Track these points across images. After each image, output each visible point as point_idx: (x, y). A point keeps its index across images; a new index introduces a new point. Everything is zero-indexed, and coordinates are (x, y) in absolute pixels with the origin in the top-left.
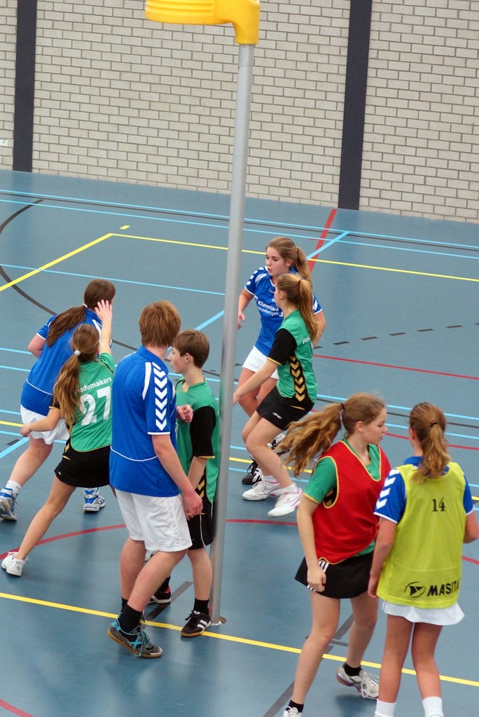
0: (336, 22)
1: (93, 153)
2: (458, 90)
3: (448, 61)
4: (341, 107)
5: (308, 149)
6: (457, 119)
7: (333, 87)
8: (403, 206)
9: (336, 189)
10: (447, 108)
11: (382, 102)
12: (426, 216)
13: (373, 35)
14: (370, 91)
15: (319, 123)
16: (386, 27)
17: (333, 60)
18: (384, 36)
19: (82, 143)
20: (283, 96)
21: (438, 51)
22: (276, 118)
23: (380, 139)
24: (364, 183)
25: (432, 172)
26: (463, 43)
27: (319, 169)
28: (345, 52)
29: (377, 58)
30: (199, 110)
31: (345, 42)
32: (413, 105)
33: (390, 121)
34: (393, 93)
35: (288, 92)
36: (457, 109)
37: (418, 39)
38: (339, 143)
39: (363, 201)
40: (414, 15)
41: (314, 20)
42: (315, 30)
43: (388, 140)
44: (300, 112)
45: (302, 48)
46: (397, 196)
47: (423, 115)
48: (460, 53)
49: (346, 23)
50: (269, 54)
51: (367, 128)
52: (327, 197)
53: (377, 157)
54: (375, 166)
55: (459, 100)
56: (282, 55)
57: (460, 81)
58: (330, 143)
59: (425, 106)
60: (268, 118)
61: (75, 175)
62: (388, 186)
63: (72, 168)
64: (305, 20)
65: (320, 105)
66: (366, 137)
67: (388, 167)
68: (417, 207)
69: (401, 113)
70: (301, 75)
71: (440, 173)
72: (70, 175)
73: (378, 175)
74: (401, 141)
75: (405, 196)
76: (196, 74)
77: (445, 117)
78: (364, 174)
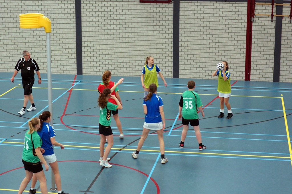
0: (72, 25)
1: (8, 65)
2: (106, 41)
3: (103, 33)
4: (75, 47)
5: (67, 60)
6: (107, 48)
7: (73, 42)
8: (94, 73)
9: (76, 70)
10: (104, 46)
11: (86, 45)
12: (100, 75)
13: (82, 28)
14: (83, 43)
15: (70, 52)
16: (85, 25)
17: (72, 35)
18: (85, 28)
19: (6, 62)
20: (59, 46)
21: (100, 31)
22: (58, 52)
23: (86, 55)
24: (83, 67)
25: (101, 63)
26: (106, 28)
27: (71, 65)
28: (75, 33)
29: (84, 34)
30: (37, 51)
31: (75, 30)
32: (95, 45)
33: (89, 50)
34: (89, 43)
35: (61, 45)
36: (106, 46)
37: (94, 28)
38: (76, 57)
39: (83, 72)
40: (93, 21)
41: (66, 25)
42: (67, 27)
43: (89, 55)
44: (64, 50)
45: (64, 32)
46: (92, 70)
47: (97, 48)
48: (106, 31)
49: (75, 25)
50: (55, 35)
51: (83, 53)
52: (74, 72)
53: (86, 60)
54: (86, 63)
55: (107, 43)
56: (58, 35)
57: (107, 38)
58: (73, 57)
59: (98, 46)
60: (56, 52)
61: (4, 72)
62: (90, 68)
63: (3, 70)
64: (64, 25)
65: (70, 47)
66: (83, 55)
67: (89, 63)
68: (98, 73)
69: (92, 48)
70: (64, 40)
71: (103, 63)
72: (3, 71)
73: (87, 65)
74: (92, 55)
75: (95, 70)
76: (35, 41)
77: (103, 48)
78: (83, 65)
